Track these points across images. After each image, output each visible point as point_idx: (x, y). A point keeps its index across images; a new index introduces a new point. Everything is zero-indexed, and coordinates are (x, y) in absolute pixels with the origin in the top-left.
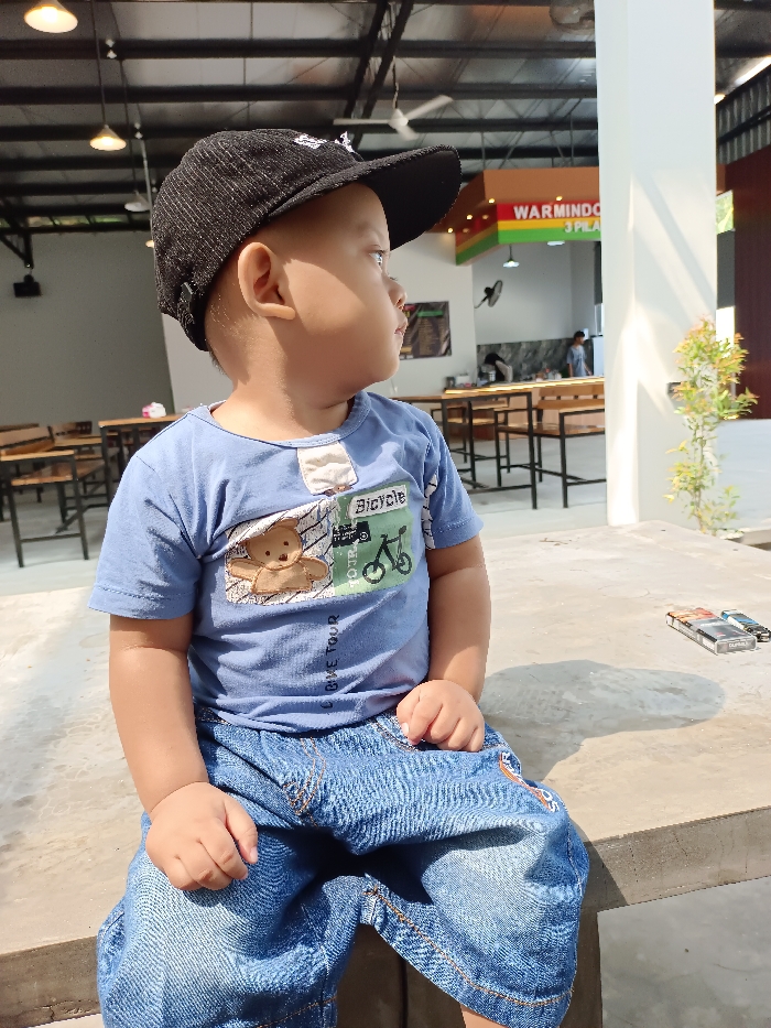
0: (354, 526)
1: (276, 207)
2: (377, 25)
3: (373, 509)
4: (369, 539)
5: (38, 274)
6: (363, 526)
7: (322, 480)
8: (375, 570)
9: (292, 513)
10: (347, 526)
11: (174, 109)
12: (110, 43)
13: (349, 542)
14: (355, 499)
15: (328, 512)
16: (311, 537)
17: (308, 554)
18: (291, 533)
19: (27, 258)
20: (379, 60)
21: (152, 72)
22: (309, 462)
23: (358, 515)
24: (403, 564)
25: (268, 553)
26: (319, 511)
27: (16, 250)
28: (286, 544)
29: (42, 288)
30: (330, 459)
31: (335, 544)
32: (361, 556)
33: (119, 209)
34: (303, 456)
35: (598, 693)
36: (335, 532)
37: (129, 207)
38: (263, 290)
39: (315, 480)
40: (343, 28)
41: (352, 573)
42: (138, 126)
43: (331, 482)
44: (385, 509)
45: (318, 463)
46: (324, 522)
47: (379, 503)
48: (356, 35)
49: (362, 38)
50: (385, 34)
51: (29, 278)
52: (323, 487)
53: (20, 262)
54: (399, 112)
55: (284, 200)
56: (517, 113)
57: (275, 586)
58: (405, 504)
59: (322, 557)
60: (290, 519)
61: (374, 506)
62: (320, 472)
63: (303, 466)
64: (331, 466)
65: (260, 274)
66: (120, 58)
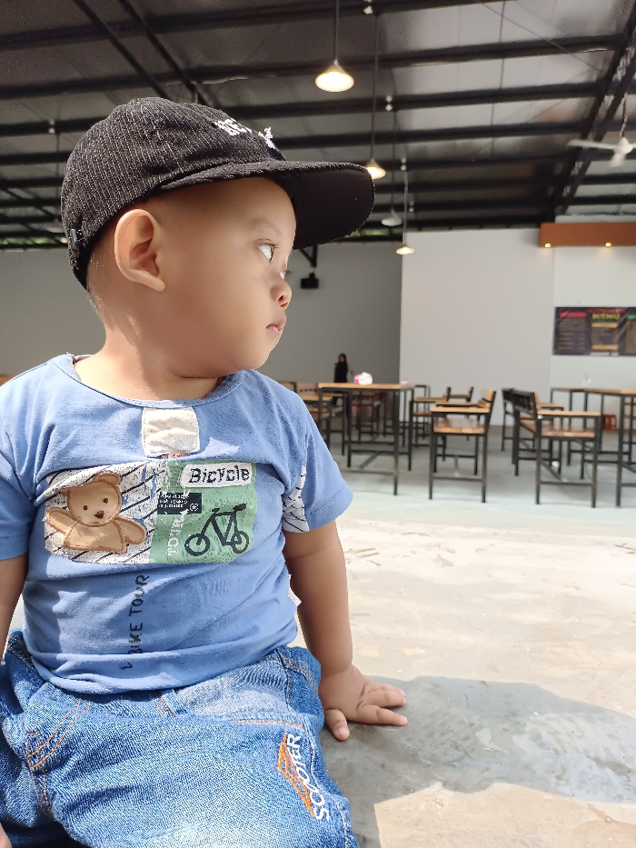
0: (186, 495)
1: (169, 181)
2: (613, 70)
3: (210, 481)
4: (199, 511)
5: (319, 272)
6: (195, 498)
7: (161, 444)
8: (198, 543)
9: (115, 468)
10: (178, 494)
11: (433, 146)
12: (389, 99)
13: (177, 511)
14: (189, 467)
15: (154, 476)
16: (133, 497)
17: (124, 515)
18: (112, 490)
19: (314, 262)
20: (612, 97)
21: (420, 119)
22: (152, 423)
23: (191, 485)
24: (240, 542)
25: (85, 508)
26: (144, 471)
27: (306, 255)
28: (106, 501)
29: (320, 283)
30: (176, 422)
31: (160, 510)
32: (187, 526)
33: (378, 225)
34: (148, 416)
35: (522, 742)
36: (161, 498)
37: (385, 222)
38: (142, 257)
39: (154, 443)
40: (582, 74)
41: (174, 542)
42: (404, 161)
43: (170, 447)
44: (224, 483)
45: (162, 425)
46: (149, 484)
47: (218, 476)
48: (594, 78)
49: (599, 81)
50: (619, 75)
51: (312, 275)
52: (158, 450)
53: (307, 263)
54: (625, 141)
55: (180, 176)
57: (86, 541)
58: (248, 482)
59: (141, 521)
60: (111, 474)
61: (212, 478)
62: (161, 435)
63: (145, 427)
64: (176, 431)
65: (142, 240)
66: (395, 110)
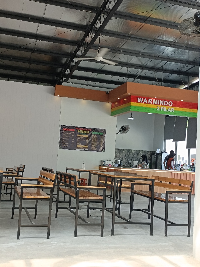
2: (95, 21)
20: (94, 34)
48: (85, 23)
49: (87, 25)
50: (97, 25)
56: (142, 63)
